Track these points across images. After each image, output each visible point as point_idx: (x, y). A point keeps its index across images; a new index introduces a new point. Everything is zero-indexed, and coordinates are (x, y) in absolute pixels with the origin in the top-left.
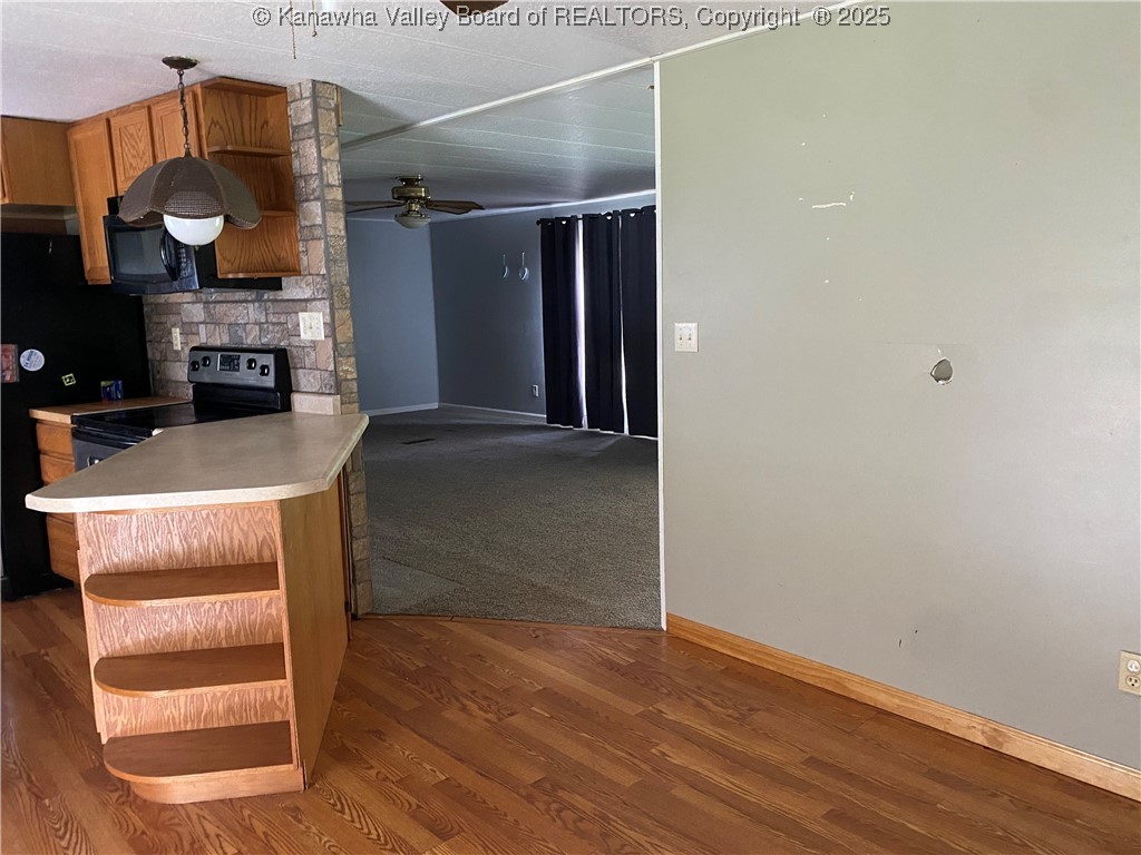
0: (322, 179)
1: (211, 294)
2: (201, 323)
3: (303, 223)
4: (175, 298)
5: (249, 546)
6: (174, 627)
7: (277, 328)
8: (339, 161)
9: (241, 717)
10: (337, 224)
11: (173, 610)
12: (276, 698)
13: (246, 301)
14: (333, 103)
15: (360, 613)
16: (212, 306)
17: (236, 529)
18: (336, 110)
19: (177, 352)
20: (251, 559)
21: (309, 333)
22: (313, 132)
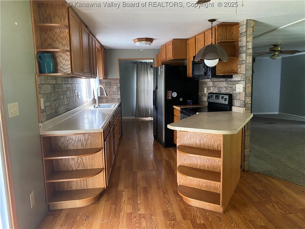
0: (247, 47)
1: (215, 79)
2: (212, 87)
3: (240, 60)
4: (206, 80)
5: (215, 145)
6: (195, 162)
7: (230, 88)
8: (252, 42)
9: (209, 189)
10: (250, 60)
11: (195, 158)
12: (218, 187)
13: (223, 81)
14: (252, 25)
15: (245, 170)
16: (214, 82)
17: (212, 140)
18: (253, 27)
19: (205, 94)
20: (215, 149)
21: (239, 90)
22: (245, 34)
